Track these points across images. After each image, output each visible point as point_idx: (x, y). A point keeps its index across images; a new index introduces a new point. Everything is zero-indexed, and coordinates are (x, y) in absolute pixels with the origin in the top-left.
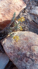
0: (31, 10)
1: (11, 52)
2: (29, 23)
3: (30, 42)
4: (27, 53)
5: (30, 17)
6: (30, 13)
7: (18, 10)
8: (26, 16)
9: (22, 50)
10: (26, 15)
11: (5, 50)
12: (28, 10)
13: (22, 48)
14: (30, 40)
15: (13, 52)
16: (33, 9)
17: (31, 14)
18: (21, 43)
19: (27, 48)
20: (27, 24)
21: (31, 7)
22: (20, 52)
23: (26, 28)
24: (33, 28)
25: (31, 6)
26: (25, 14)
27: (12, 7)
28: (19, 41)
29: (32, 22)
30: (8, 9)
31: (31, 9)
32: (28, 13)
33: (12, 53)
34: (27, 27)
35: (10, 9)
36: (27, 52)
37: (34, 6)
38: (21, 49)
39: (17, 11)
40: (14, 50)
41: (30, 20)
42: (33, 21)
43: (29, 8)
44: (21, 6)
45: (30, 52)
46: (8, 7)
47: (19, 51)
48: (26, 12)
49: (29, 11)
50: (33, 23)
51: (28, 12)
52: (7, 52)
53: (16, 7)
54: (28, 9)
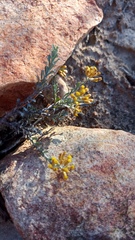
0: (120, 31)
1: (40, 226)
2: (114, 86)
3: (124, 183)
4: (111, 235)
5: (116, 61)
6: (114, 45)
7: (66, 35)
8: (99, 56)
9: (88, 219)
10: (99, 52)
11: (12, 216)
12: (106, 33)
13: (89, 213)
14: (122, 170)
15: (49, 228)
16: (126, 27)
17: (119, 49)
18: (84, 186)
19: (111, 209)
20: (105, 92)
21: (120, 18)
22: (79, 230)
23: (101, 106)
24: (128, 107)
25: (120, 14)
26: (94, 49)
27: (42, 21)
28: (75, 178)
29: (122, 82)
30: (22, 28)
31: (119, 26)
32: (108, 46)
33: (43, 233)
34: (106, 102)
35: (32, 32)
36: (111, 227)
37: (129, 17)
38: (83, 214)
39: (62, 39)
40: (53, 218)
41: (118, 75)
42: (128, 78)
43: (112, 22)
44: (79, 17)
45: (125, 231)
46: (22, 22)
47: (77, 223)
48: (98, 40)
49: (111, 36)
50: (127, 88)
51: (107, 41)
52: (21, 224)
53: (59, 20)
54: (108, 29)
